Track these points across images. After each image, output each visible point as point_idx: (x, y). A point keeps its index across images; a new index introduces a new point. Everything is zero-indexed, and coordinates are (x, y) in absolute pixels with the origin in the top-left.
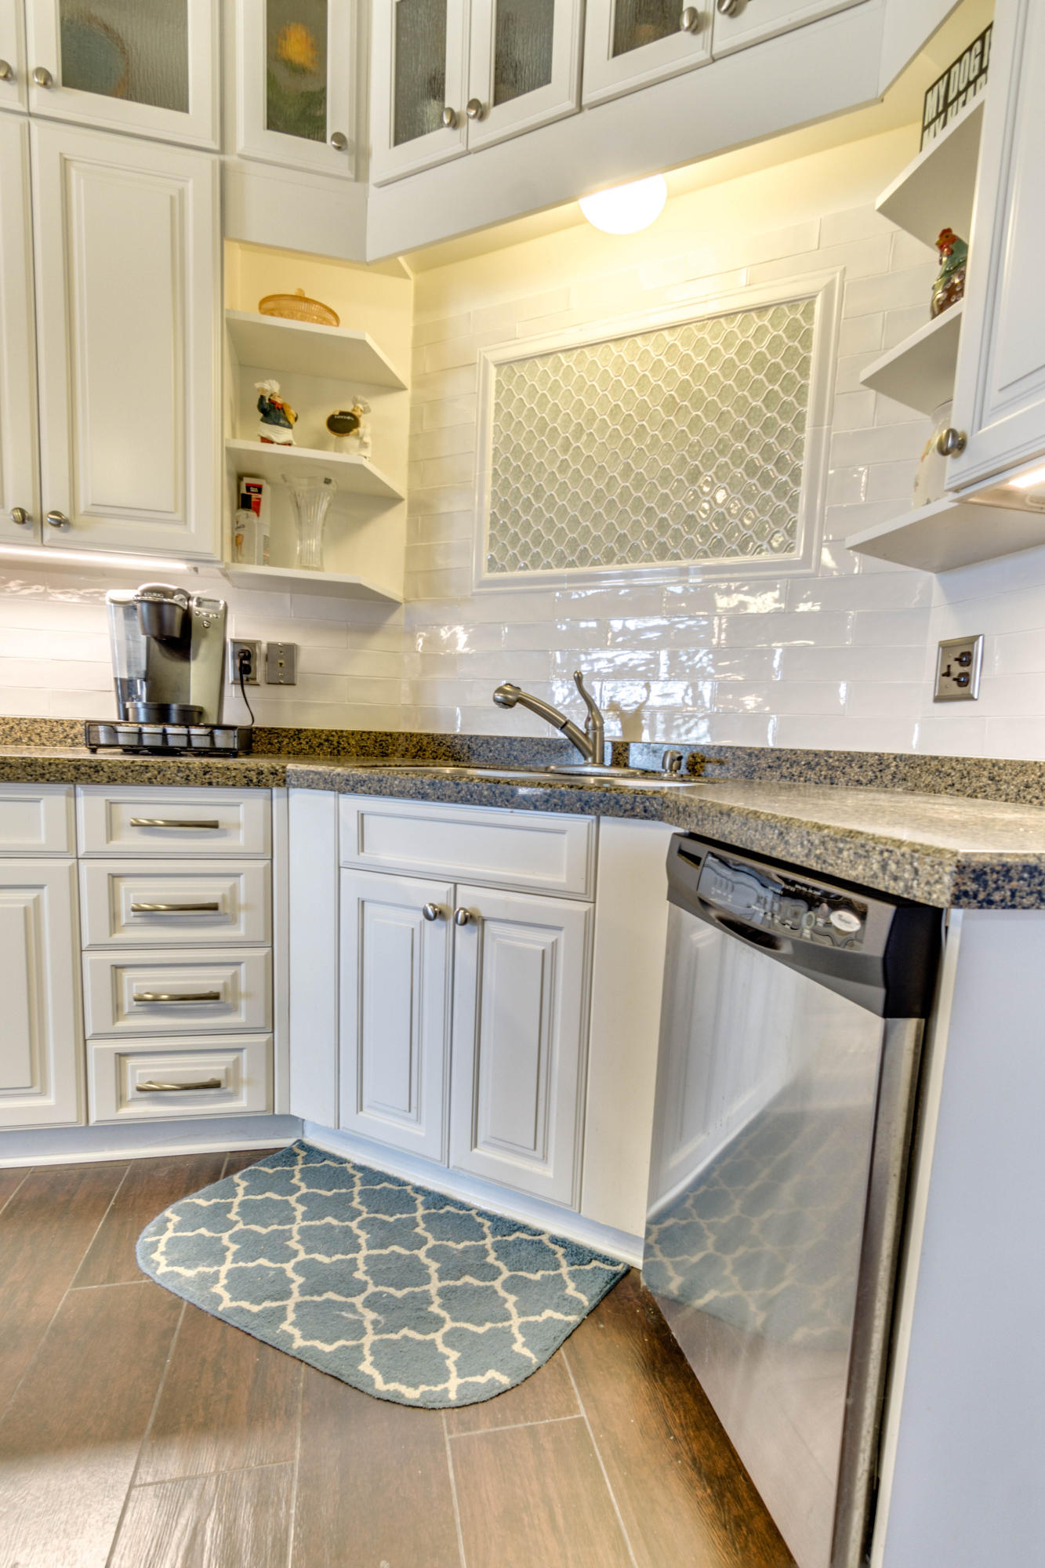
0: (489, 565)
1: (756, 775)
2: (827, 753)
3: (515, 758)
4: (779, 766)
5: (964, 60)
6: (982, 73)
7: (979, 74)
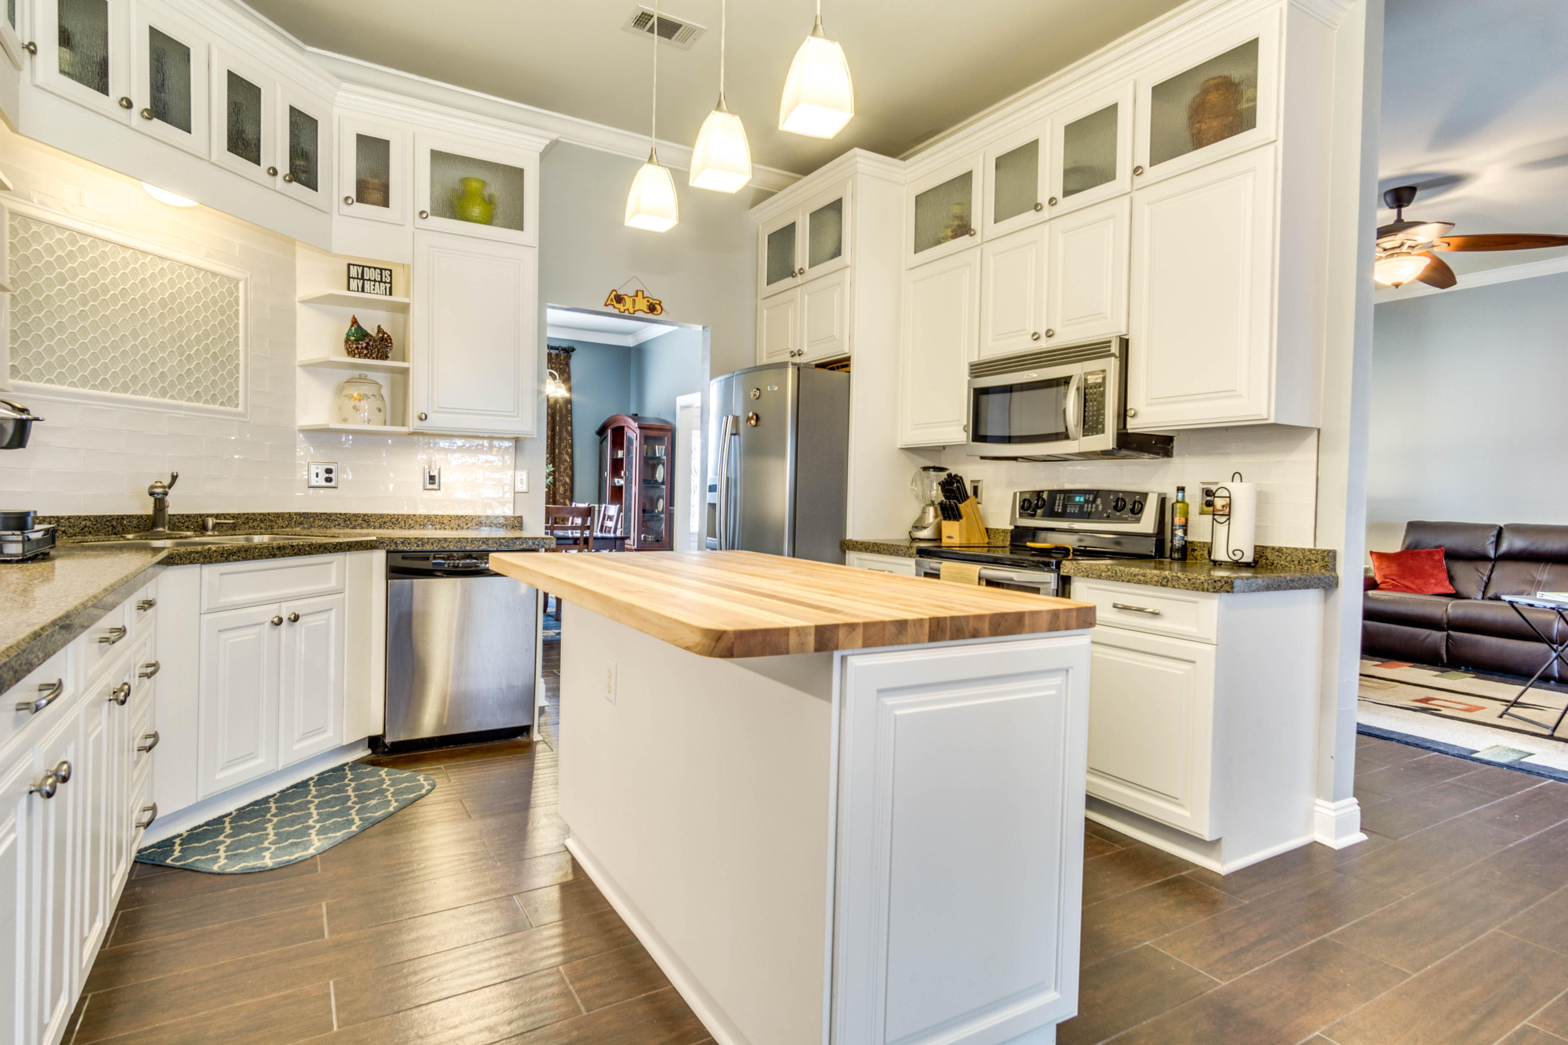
0: (11, 374)
1: (237, 528)
2: (269, 514)
3: (64, 532)
4: (248, 523)
5: (372, 269)
6: (385, 282)
7: (381, 281)
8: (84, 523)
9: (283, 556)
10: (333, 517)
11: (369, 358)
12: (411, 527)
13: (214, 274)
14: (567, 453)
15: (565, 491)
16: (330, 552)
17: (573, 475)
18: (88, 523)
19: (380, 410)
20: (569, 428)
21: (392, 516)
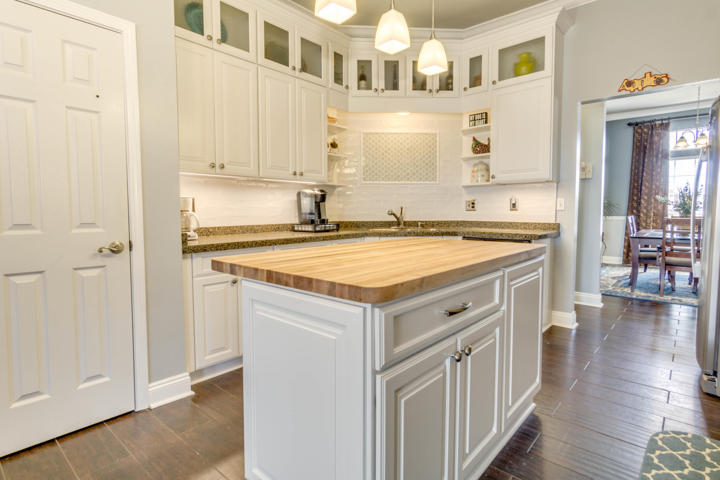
0: (363, 180)
1: (434, 226)
2: (448, 221)
3: (376, 226)
4: (439, 224)
5: (478, 115)
6: (483, 119)
7: (482, 119)
8: (381, 223)
10: (473, 223)
11: (479, 153)
12: (503, 228)
13: (427, 134)
18: (383, 223)
19: (483, 176)
21: (496, 223)
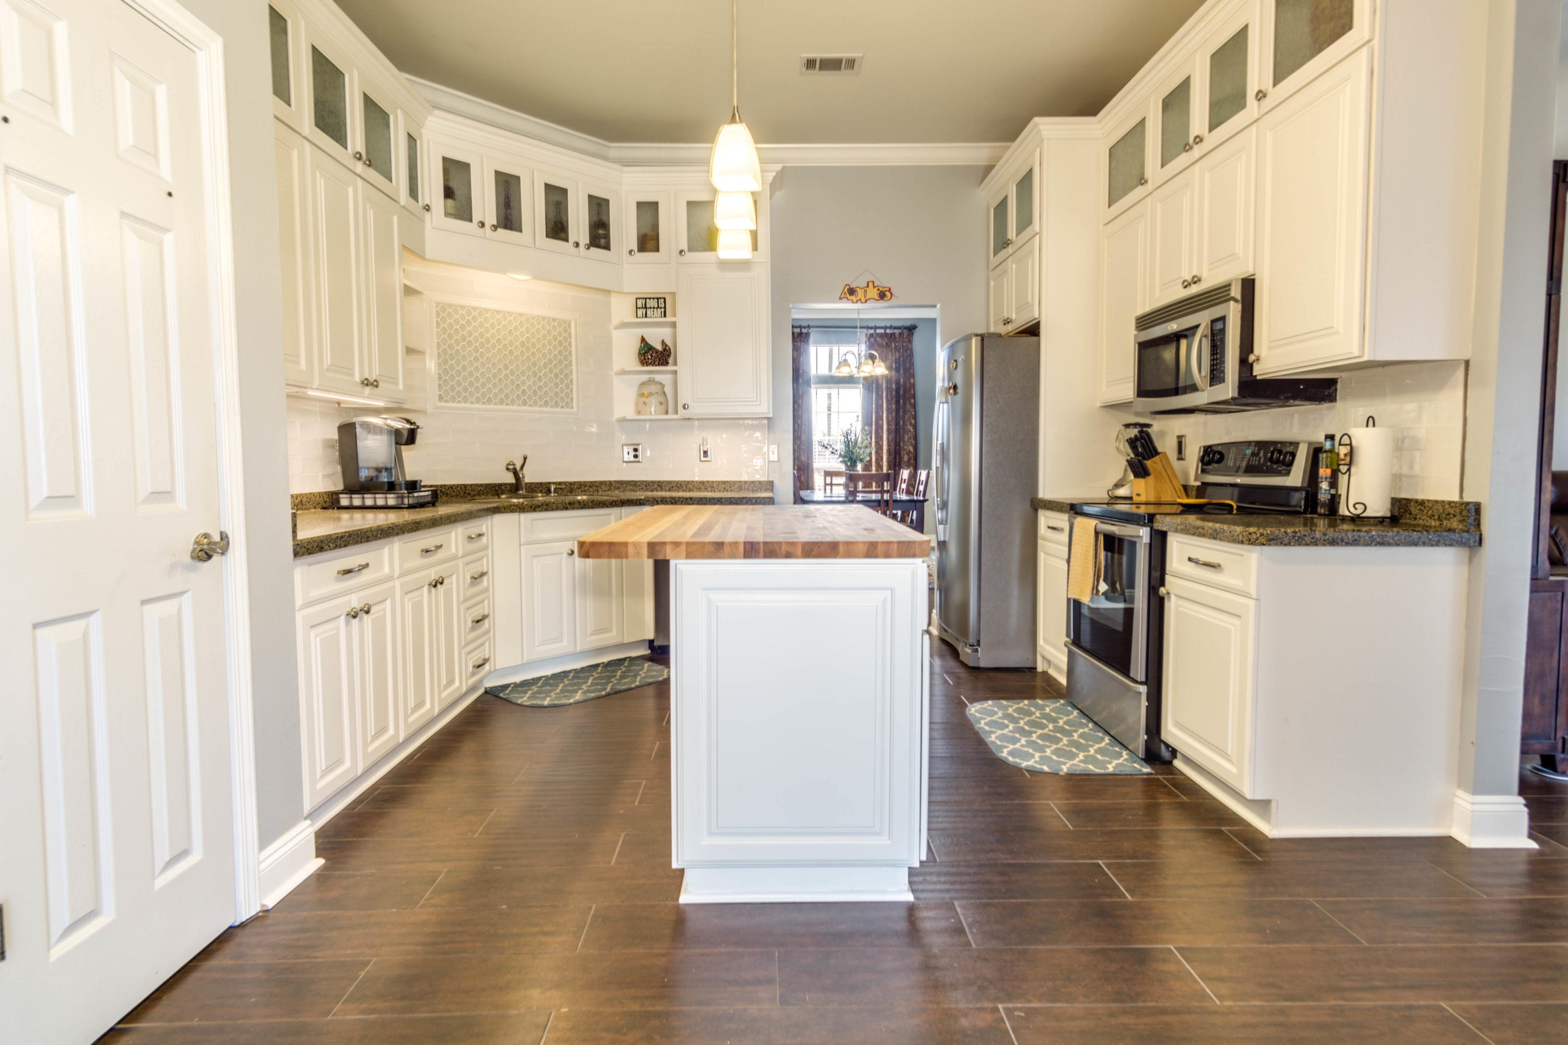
0: (439, 399)
2: (595, 482)
3: (469, 494)
5: (652, 300)
6: (661, 308)
7: (658, 307)
8: (479, 488)
9: (573, 509)
10: (638, 484)
11: (653, 365)
12: (690, 490)
13: (554, 320)
14: (911, 424)
15: (909, 459)
16: (608, 507)
17: (916, 444)
18: (482, 488)
19: (661, 404)
20: (912, 401)
21: (678, 482)
